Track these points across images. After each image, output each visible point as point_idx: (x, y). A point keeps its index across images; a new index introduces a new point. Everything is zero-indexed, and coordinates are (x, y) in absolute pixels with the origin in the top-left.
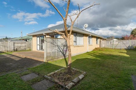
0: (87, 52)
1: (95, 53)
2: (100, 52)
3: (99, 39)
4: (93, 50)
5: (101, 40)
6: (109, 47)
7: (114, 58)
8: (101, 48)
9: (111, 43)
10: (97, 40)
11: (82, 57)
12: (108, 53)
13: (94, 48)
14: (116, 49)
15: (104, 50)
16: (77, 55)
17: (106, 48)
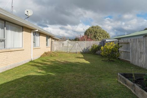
0: (31, 61)
1: (45, 61)
2: (52, 59)
3: (50, 39)
4: (41, 56)
5: (53, 40)
6: (63, 51)
7: (74, 68)
8: (53, 53)
9: (63, 44)
10: (47, 40)
11: (17, 74)
12: (64, 59)
13: (42, 53)
14: (72, 53)
15: (57, 55)
16: (7, 69)
17: (59, 52)
